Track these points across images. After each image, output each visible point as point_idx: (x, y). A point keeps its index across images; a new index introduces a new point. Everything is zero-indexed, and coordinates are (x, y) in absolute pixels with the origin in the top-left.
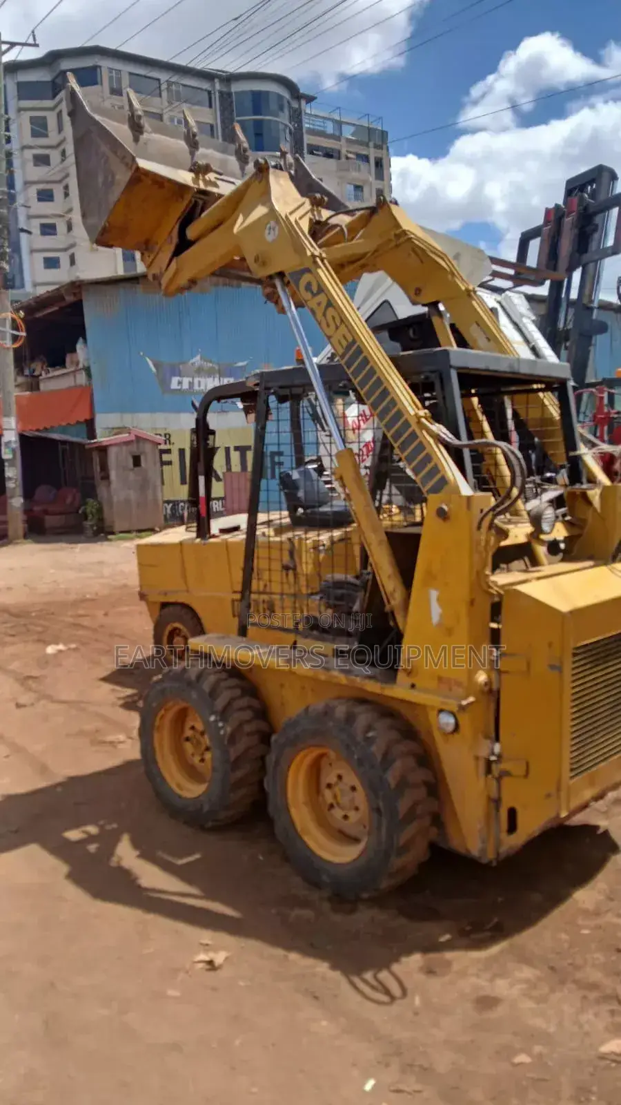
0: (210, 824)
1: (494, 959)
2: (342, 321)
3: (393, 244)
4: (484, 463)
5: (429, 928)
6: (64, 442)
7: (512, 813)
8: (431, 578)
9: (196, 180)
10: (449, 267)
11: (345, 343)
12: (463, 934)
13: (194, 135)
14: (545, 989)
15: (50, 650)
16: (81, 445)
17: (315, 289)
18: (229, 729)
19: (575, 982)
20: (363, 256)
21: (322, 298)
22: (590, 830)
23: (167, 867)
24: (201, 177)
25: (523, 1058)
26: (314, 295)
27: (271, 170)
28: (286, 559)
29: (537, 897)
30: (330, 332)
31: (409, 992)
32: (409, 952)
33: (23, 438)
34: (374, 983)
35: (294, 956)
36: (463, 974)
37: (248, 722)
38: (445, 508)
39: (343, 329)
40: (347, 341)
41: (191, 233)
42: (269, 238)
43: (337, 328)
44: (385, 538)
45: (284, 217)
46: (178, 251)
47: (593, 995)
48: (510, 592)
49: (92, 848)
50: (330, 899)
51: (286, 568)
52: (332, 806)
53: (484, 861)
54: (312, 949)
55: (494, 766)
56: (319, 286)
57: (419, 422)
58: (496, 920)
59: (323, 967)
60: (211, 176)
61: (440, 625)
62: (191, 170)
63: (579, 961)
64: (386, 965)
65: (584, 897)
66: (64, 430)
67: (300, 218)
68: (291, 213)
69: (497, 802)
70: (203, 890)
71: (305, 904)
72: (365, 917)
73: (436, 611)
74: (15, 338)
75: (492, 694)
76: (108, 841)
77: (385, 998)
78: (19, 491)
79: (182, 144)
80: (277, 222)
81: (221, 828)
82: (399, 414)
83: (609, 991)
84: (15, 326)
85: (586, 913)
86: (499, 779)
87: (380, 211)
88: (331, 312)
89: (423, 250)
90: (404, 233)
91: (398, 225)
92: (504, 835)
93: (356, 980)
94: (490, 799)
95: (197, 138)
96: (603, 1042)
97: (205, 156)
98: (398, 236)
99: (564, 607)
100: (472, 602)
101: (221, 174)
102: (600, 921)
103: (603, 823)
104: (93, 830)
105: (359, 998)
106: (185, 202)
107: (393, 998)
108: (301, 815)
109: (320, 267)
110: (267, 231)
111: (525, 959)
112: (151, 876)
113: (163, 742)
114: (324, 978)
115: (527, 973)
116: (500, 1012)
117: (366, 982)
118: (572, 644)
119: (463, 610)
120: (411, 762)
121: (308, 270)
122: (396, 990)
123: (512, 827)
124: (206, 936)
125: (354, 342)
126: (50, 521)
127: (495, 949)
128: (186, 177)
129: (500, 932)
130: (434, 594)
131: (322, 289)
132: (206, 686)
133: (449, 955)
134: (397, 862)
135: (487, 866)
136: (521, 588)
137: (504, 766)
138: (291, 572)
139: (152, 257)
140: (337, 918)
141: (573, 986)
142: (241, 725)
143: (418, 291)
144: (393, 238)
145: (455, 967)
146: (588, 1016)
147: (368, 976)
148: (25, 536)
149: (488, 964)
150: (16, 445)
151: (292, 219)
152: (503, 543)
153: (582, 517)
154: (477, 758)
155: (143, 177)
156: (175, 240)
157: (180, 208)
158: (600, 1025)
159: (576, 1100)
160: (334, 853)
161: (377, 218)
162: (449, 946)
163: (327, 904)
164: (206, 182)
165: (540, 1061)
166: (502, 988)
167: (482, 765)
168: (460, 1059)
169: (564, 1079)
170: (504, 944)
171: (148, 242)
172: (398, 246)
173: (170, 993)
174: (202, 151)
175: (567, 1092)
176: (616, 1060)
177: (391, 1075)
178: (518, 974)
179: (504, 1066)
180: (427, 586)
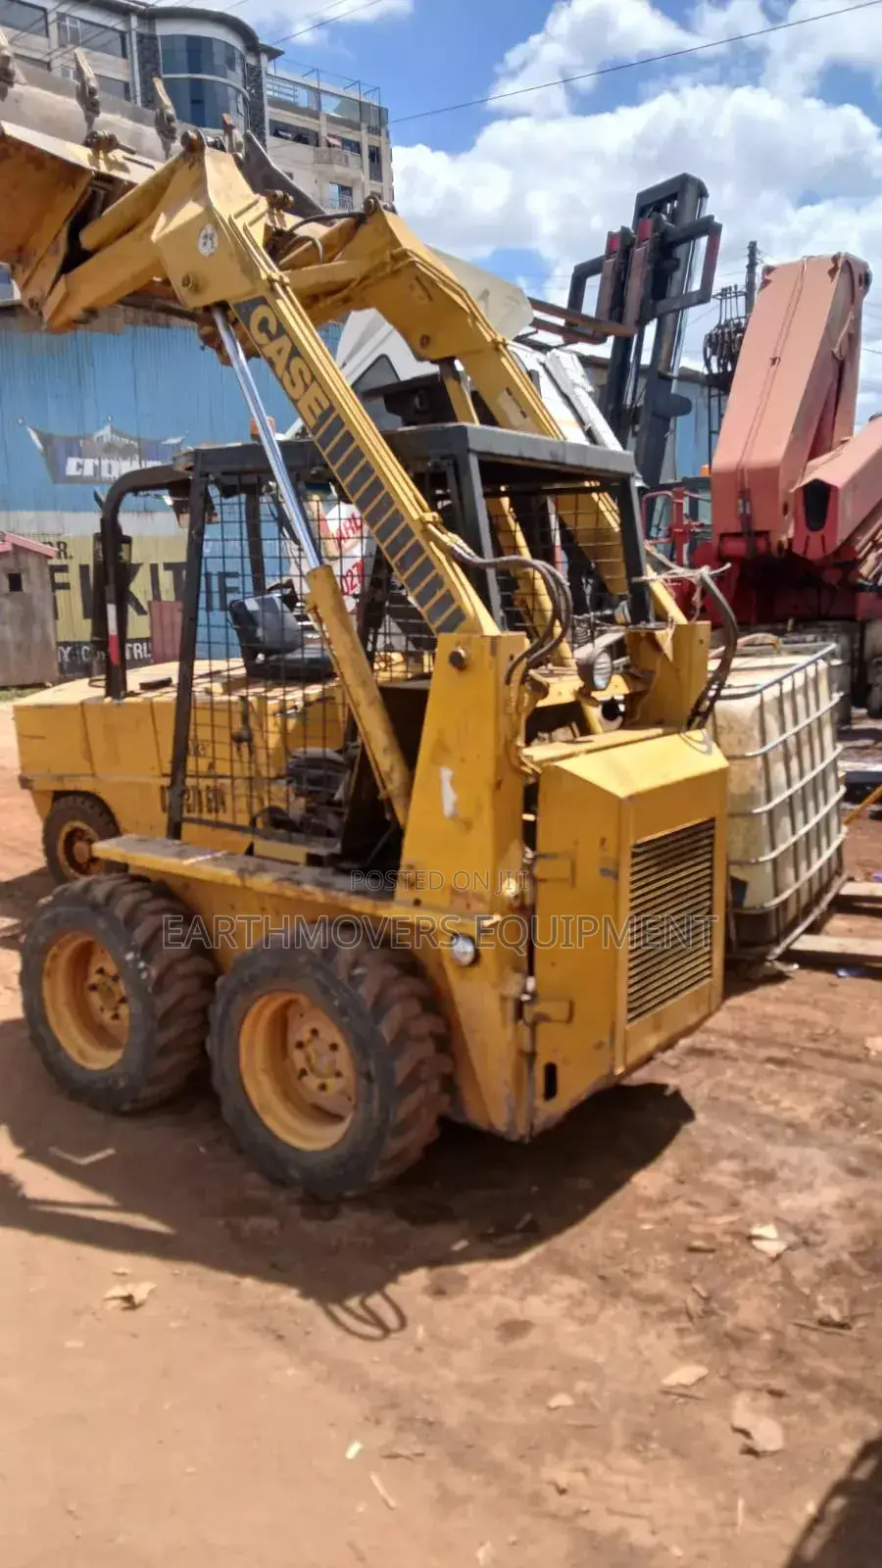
0: (126, 1107)
1: (525, 1270)
2: (313, 378)
3: (388, 269)
4: (517, 591)
5: (437, 1233)
7: (551, 1071)
8: (442, 749)
9: (94, 160)
10: (470, 308)
11: (318, 412)
12: (485, 1238)
13: (92, 92)
14: (592, 1305)
17: (273, 327)
18: (154, 972)
19: (636, 1296)
20: (345, 285)
21: (284, 343)
22: (655, 1090)
23: (65, 1169)
24: (102, 155)
25: (561, 1400)
26: (271, 338)
27: (208, 150)
28: (238, 725)
29: (584, 1183)
30: (297, 392)
31: (409, 1321)
32: (409, 1267)
34: (361, 1312)
35: (248, 1282)
36: (484, 1291)
37: (183, 959)
38: (462, 652)
39: (314, 389)
40: (321, 407)
41: (88, 238)
42: (205, 251)
43: (306, 387)
44: (377, 693)
45: (227, 221)
46: (69, 266)
47: (655, 1310)
48: (550, 771)
50: (301, 1202)
51: (237, 739)
52: (303, 1073)
53: (514, 1138)
54: (274, 1271)
55: (526, 1008)
56: (279, 325)
57: (425, 531)
58: (528, 1217)
59: (290, 1296)
60: (117, 155)
61: (454, 817)
62: (87, 144)
63: (638, 1267)
64: (379, 1287)
65: (647, 1181)
67: (252, 223)
68: (238, 215)
69: (531, 1056)
70: (117, 1199)
71: (265, 1209)
72: (350, 1224)
73: (449, 798)
75: (524, 909)
77: (376, 1332)
79: (72, 105)
80: (216, 225)
81: (143, 1112)
82: (397, 517)
83: (676, 1304)
85: (649, 1203)
86: (533, 1026)
87: (369, 220)
88: (296, 363)
89: (433, 282)
90: (405, 254)
91: (395, 242)
92: (539, 1102)
93: (337, 1310)
94: (521, 1052)
95: (97, 97)
96: (670, 1370)
97: (107, 124)
98: (395, 258)
99: (622, 792)
100: (498, 785)
101: (132, 152)
102: (667, 1211)
103: (672, 1081)
105: (339, 1333)
106: (78, 193)
107: (387, 1331)
108: (260, 1088)
109: (282, 298)
110: (202, 241)
111: (566, 1268)
112: (41, 1183)
113: (56, 993)
114: (291, 1310)
115: (571, 1285)
116: (533, 1338)
117: (349, 1311)
118: (632, 842)
119: (486, 795)
120: (415, 1007)
121: (263, 301)
122: (391, 1319)
123: (551, 1091)
124: (123, 1262)
125: (331, 409)
127: (526, 1258)
128: (79, 155)
129: (534, 1234)
130: (446, 774)
131: (282, 330)
132: (120, 912)
133: (464, 1269)
134: (394, 1146)
135: (518, 1145)
136: (564, 765)
137: (540, 1008)
138: (244, 747)
139: (27, 274)
140: (311, 1227)
141: (631, 1300)
142: (170, 967)
143: (426, 341)
144: (388, 260)
145: (473, 1284)
146: (651, 1337)
147: (353, 1303)
149: (516, 1277)
151: (239, 223)
152: (541, 703)
153: (650, 668)
154: (503, 999)
155: (12, 150)
156: (63, 247)
157: (70, 201)
158: (665, 1349)
159: (631, 1449)
160: (306, 1138)
161: (365, 230)
162: (465, 1257)
163: (296, 1210)
164: (112, 164)
165: (584, 1402)
166: (535, 1307)
167: (510, 1007)
168: (478, 1406)
169: (616, 1424)
170: (539, 1250)
171: (20, 249)
172: (395, 273)
173: (69, 1344)
174: (104, 116)
175: (619, 1439)
176: (684, 1394)
177: (383, 1436)
178: (556, 1289)
179: (537, 1412)
180: (436, 761)
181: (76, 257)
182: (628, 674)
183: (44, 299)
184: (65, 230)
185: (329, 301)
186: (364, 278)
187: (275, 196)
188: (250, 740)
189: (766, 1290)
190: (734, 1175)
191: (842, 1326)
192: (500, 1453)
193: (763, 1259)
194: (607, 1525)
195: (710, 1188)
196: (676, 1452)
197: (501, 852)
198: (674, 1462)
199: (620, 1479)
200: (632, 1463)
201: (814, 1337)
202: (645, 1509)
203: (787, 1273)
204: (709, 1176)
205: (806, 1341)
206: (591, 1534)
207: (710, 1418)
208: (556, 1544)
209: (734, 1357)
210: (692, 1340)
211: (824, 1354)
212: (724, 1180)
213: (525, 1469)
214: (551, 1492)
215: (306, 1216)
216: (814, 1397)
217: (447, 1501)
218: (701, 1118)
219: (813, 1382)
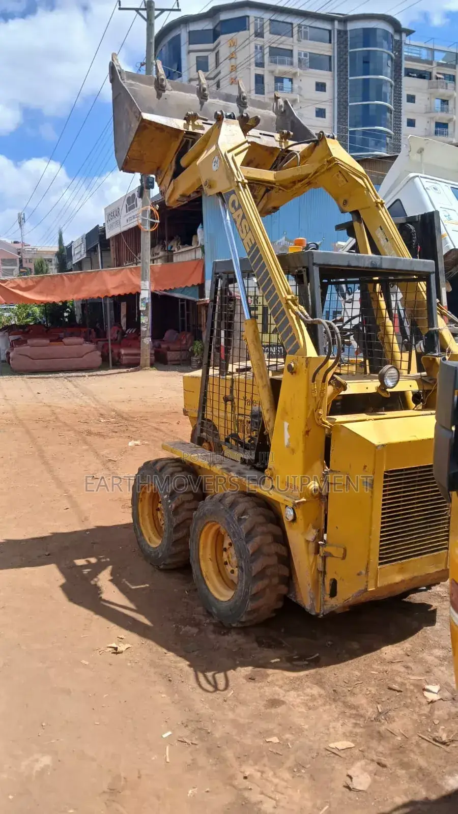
0: (162, 567)
1: (298, 678)
2: (250, 229)
3: (325, 168)
5: (267, 652)
6: (183, 300)
7: (334, 583)
8: (285, 412)
9: (186, 126)
10: (366, 185)
11: (251, 245)
12: (290, 660)
13: (204, 90)
14: (320, 701)
15: (131, 444)
16: (194, 302)
17: (237, 204)
18: (174, 506)
19: (344, 703)
20: (306, 176)
21: (240, 212)
22: (424, 607)
23: (124, 590)
24: (191, 123)
25: (275, 740)
26: (236, 210)
27: (225, 119)
28: (228, 394)
29: (355, 645)
30: (243, 236)
31: (230, 688)
32: (244, 665)
33: (154, 296)
34: (210, 679)
35: (171, 655)
36: (272, 684)
37: (189, 502)
38: (293, 365)
39: (250, 235)
40: (252, 243)
41: (183, 162)
42: (215, 168)
43: (247, 233)
44: (269, 383)
45: (223, 154)
46: (176, 175)
47: (348, 712)
48: (340, 427)
49: (86, 571)
50: (215, 625)
51: (226, 400)
52: (226, 563)
53: (313, 614)
54: (183, 653)
55: (321, 549)
56: (239, 204)
57: (287, 303)
58: (317, 655)
59: (184, 664)
60: (199, 122)
61: (288, 446)
62: (185, 119)
63: (357, 690)
64: (224, 670)
65: (389, 651)
66: (182, 290)
67: (236, 155)
68: (229, 151)
69: (324, 573)
70: (137, 606)
71: (197, 625)
72: (232, 639)
73: (287, 436)
74: (152, 224)
75: (321, 498)
76: (97, 569)
77: (210, 688)
78: (149, 333)
79: (194, 97)
80: (219, 158)
81: (168, 570)
82: (276, 296)
83: (362, 712)
84: (152, 215)
85: (383, 661)
86: (324, 559)
87: (320, 143)
88: (244, 221)
89: (347, 173)
90: (334, 159)
91: (330, 154)
92: (327, 597)
93: (201, 676)
94: (319, 572)
96: (336, 740)
98: (329, 162)
99: (378, 442)
100: (307, 432)
101: (206, 120)
102: (390, 667)
103: (435, 604)
104: (93, 560)
105: (196, 685)
106: (180, 140)
107: (216, 688)
108: (206, 566)
109: (241, 191)
110: (214, 164)
111: (320, 683)
112: (111, 593)
114: (181, 671)
115: (316, 690)
116: (281, 710)
117: (206, 677)
118: (385, 469)
119: (301, 437)
120: (269, 539)
121: (233, 192)
122: (222, 685)
123: (333, 593)
124: (124, 633)
125: (255, 243)
126: (171, 355)
127: (302, 673)
128: (179, 124)
129: (316, 663)
130: (286, 424)
131: (241, 206)
133: (270, 671)
134: (250, 605)
135: (315, 617)
136: (346, 425)
137: (328, 549)
138: (229, 403)
139: (161, 179)
140: (212, 636)
141: (340, 704)
142: (183, 503)
143: (345, 202)
144: (326, 163)
145: (269, 679)
146: (338, 725)
147: (209, 674)
148: (152, 365)
149: (293, 681)
150: (149, 301)
151: (230, 156)
154: (307, 542)
155: (148, 126)
156: (173, 167)
157: (175, 145)
158: (341, 730)
159: (291, 770)
160: (221, 595)
161: (318, 148)
162: (275, 666)
163: (211, 627)
164: (194, 126)
165: (284, 744)
166: (292, 697)
167: (312, 546)
168: (234, 732)
169: (292, 757)
170: (313, 671)
171: (158, 168)
172: (329, 169)
173: (83, 661)
174: (209, 100)
175: (289, 763)
176: (334, 753)
177: (184, 733)
178: (308, 691)
179: (260, 742)
180: (283, 419)
181: (178, 171)
182: (420, 381)
183: (166, 191)
184: (174, 160)
185: (299, 185)
186: (316, 173)
187: (283, 133)
188: (232, 400)
189: (415, 717)
190: (438, 657)
191: (444, 743)
192: (229, 754)
193: (424, 701)
194: (255, 797)
195: (421, 661)
196: (312, 777)
197: (308, 466)
198: (307, 781)
199: (276, 781)
200: (287, 775)
201: (425, 745)
202: (278, 796)
203: (431, 712)
204: (425, 656)
205: (418, 745)
206: (245, 799)
207: (338, 767)
208: (226, 798)
209: (374, 743)
210: (358, 730)
211: (422, 753)
212: (430, 659)
213: (236, 764)
214: (241, 776)
215: (214, 632)
216: (401, 772)
217: (192, 766)
218: (438, 626)
219: (405, 765)
